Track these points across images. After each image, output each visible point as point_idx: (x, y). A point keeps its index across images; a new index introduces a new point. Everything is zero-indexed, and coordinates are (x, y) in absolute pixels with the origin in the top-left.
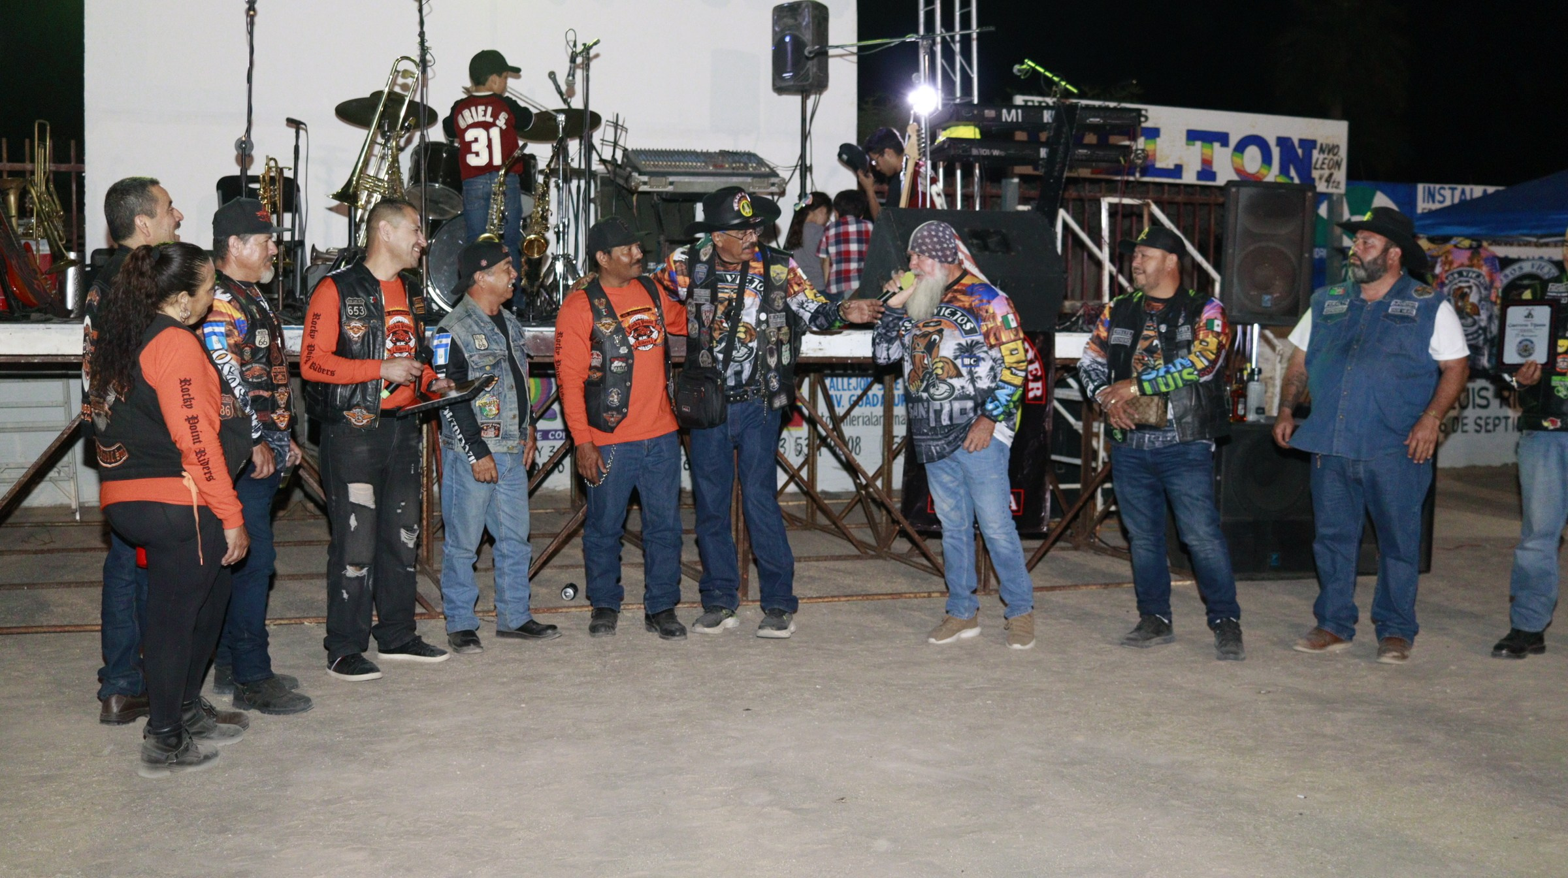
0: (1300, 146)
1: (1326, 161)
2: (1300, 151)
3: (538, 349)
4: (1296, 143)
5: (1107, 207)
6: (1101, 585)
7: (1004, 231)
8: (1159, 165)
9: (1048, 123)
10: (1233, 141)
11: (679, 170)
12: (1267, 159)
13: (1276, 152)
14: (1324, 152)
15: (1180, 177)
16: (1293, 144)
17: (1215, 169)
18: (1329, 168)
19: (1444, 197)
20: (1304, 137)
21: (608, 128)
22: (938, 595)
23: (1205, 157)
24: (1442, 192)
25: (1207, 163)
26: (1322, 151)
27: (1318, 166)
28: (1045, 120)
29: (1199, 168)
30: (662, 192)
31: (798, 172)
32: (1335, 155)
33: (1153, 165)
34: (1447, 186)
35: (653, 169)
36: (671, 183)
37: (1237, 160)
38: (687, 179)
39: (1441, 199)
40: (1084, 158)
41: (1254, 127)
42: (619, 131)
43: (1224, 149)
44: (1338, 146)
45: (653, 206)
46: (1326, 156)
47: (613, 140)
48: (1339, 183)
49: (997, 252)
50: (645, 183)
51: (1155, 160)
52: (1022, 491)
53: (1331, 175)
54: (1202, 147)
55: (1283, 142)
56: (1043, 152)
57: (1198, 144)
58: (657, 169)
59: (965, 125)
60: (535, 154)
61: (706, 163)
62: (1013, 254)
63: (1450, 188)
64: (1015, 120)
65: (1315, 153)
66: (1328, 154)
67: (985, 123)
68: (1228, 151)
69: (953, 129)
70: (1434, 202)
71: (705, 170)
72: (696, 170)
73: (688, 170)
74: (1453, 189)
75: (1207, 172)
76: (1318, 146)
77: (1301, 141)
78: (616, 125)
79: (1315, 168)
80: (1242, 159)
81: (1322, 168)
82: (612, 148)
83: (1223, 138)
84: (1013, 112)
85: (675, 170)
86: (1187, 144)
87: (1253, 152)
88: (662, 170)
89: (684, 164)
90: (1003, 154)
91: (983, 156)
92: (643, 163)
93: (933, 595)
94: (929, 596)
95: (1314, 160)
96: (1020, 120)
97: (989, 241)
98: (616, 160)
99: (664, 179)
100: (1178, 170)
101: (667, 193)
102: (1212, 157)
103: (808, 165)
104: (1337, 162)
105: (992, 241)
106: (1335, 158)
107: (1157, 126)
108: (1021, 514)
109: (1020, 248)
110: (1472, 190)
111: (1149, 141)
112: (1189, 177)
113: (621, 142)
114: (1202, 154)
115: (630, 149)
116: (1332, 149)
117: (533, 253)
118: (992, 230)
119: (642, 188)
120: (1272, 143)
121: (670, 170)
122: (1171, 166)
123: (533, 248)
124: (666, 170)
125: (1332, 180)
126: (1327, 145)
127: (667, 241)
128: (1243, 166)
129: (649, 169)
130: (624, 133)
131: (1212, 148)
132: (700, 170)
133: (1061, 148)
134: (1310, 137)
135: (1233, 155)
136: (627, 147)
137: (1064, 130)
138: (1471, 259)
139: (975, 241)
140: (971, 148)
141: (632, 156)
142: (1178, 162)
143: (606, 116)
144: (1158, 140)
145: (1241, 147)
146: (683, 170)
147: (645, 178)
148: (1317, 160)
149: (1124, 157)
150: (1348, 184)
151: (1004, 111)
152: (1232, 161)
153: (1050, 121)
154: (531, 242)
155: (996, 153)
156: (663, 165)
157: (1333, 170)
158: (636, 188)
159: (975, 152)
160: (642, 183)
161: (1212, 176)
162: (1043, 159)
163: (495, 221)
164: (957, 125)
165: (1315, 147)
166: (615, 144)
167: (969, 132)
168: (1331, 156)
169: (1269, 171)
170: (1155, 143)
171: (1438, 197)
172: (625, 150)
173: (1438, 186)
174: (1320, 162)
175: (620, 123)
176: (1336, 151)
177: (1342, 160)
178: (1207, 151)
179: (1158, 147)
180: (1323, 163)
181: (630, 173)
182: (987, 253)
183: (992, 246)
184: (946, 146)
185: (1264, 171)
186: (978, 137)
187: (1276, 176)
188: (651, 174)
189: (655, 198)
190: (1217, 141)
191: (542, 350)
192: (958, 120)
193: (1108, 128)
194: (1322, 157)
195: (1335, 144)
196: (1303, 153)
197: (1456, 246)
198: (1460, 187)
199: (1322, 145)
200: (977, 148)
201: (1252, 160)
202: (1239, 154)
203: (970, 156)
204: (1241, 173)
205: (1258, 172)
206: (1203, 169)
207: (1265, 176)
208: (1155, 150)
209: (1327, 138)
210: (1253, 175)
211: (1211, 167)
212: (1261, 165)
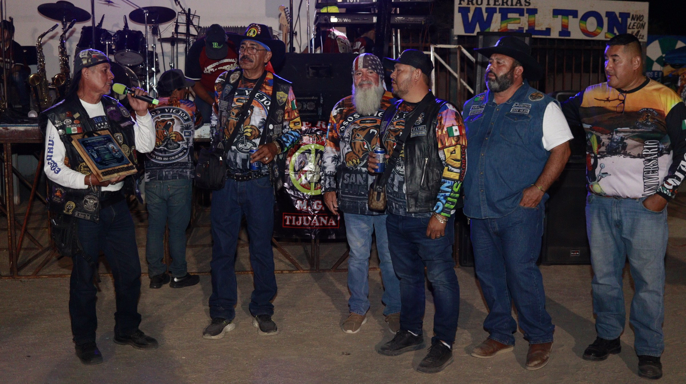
0: (620, 17)
1: (636, 24)
2: (620, 19)
4: (618, 15)
8: (537, 28)
10: (580, 15)
12: (600, 24)
13: (605, 20)
14: (634, 20)
15: (549, 35)
16: (616, 15)
17: (569, 30)
18: (637, 28)
20: (622, 11)
23: (563, 23)
25: (565, 27)
26: (633, 18)
27: (631, 27)
29: (560, 30)
32: (641, 21)
33: (534, 29)
37: (583, 25)
41: (592, 7)
43: (575, 19)
44: (643, 16)
46: (635, 21)
48: (643, 36)
51: (535, 26)
53: (638, 32)
54: (562, 18)
55: (610, 15)
56: (375, 19)
57: (560, 17)
62: (332, 77)
65: (629, 20)
66: (637, 20)
68: (577, 20)
75: (565, 31)
76: (631, 16)
77: (621, 14)
79: (629, 28)
80: (586, 24)
81: (633, 28)
83: (574, 13)
86: (553, 17)
87: (592, 20)
95: (628, 24)
100: (548, 31)
102: (568, 24)
104: (642, 24)
106: (641, 22)
107: (536, 8)
111: (531, 16)
112: (555, 35)
114: (562, 22)
116: (640, 18)
120: (603, 15)
122: (544, 29)
125: (639, 34)
126: (636, 15)
128: (586, 28)
130: (196, 18)
131: (568, 19)
134: (626, 12)
135: (580, 22)
142: (548, 27)
144: (536, 15)
145: (585, 18)
148: (630, 23)
150: (648, 36)
152: (580, 26)
155: (346, 20)
157: (639, 29)
161: (569, 34)
162: (375, 23)
165: (629, 17)
168: (638, 21)
169: (602, 30)
170: (535, 17)
174: (632, 25)
176: (642, 18)
177: (645, 23)
178: (565, 20)
179: (536, 19)
180: (634, 25)
185: (599, 31)
187: (605, 33)
190: (571, 15)
194: (633, 22)
195: (641, 15)
196: (622, 20)
199: (633, 15)
201: (591, 24)
202: (584, 22)
204: (585, 32)
205: (595, 31)
206: (562, 30)
207: (599, 33)
208: (535, 21)
209: (636, 12)
210: (592, 32)
211: (568, 29)
212: (597, 28)
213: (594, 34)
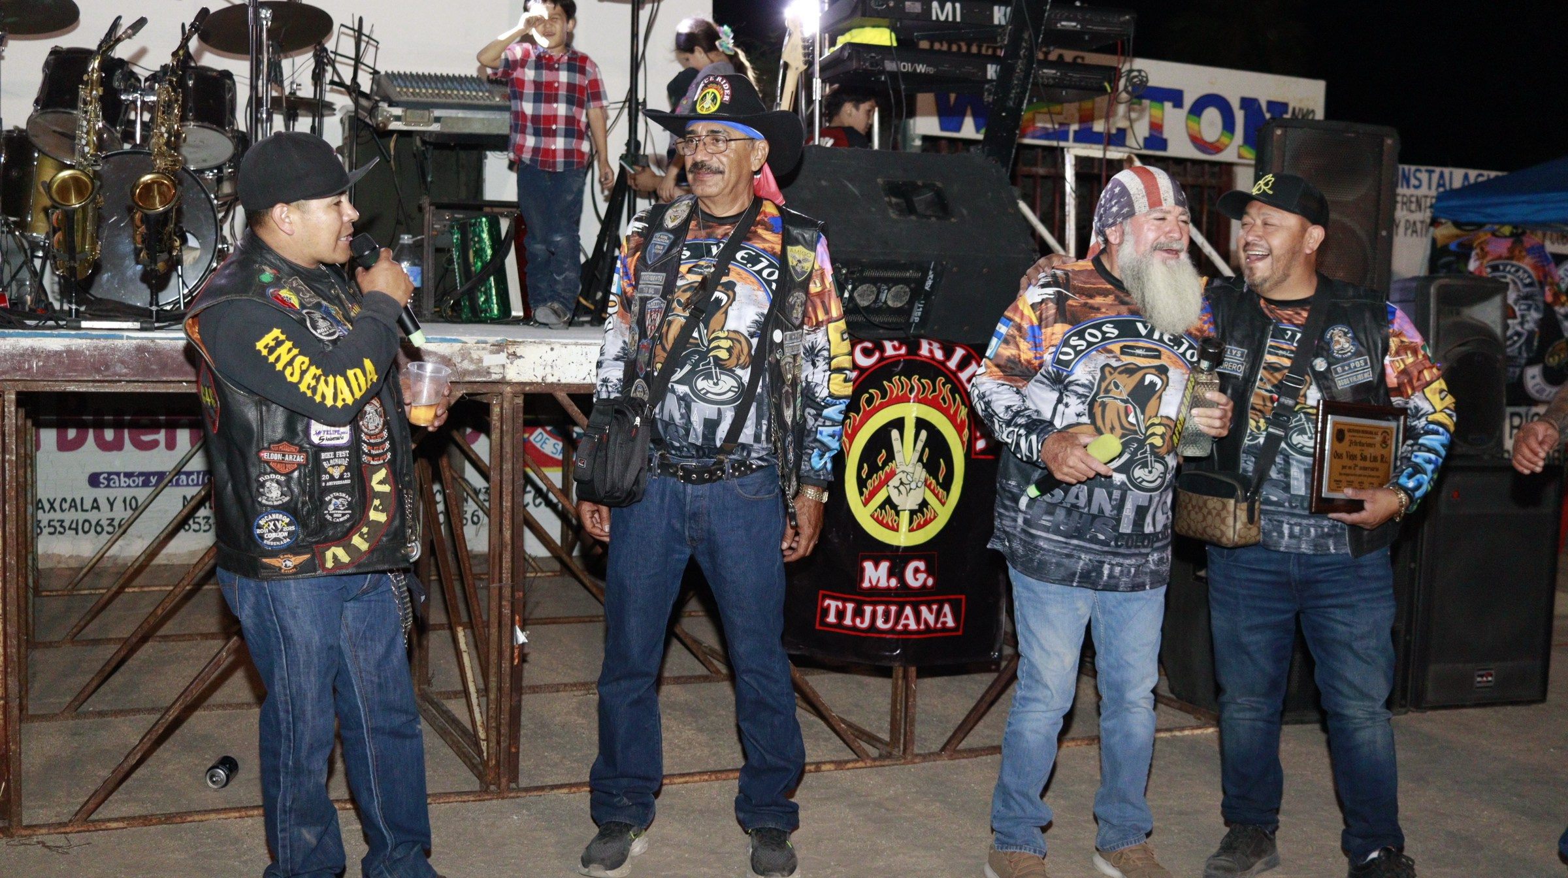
0: (1268, 111)
2: (1268, 116)
3: (146, 370)
4: (1264, 106)
5: (1073, 162)
6: (1083, 739)
7: (939, 184)
8: (1097, 128)
9: (1000, 26)
10: (1189, 101)
11: (450, 101)
12: (1229, 125)
13: (1239, 116)
15: (1123, 145)
16: (1260, 106)
17: (1165, 135)
19: (1419, 180)
20: (1273, 98)
21: (342, 37)
22: (831, 767)
23: (1156, 121)
24: (1418, 175)
25: (1156, 127)
26: (1294, 116)
28: (996, 22)
29: (1147, 134)
30: (424, 132)
31: (626, 111)
33: (1090, 128)
34: (1423, 168)
35: (412, 99)
36: (437, 120)
37: (1193, 125)
38: (460, 114)
39: (1417, 183)
40: (1051, 81)
41: (1213, 84)
42: (363, 45)
43: (1177, 111)
44: (1313, 111)
45: (415, 155)
47: (353, 56)
49: (928, 217)
50: (398, 118)
51: (1092, 122)
52: (963, 597)
54: (1150, 107)
55: (1248, 104)
56: (991, 71)
57: (1146, 104)
58: (418, 99)
59: (874, 26)
60: (231, 70)
61: (490, 92)
62: (953, 220)
63: (1427, 171)
64: (950, 19)
67: (906, 22)
68: (1182, 113)
69: (855, 32)
70: (1408, 186)
71: (488, 102)
72: (475, 102)
73: (462, 101)
74: (1430, 172)
75: (1156, 139)
76: (1290, 110)
77: (1271, 104)
78: (359, 34)
80: (1199, 123)
82: (352, 69)
83: (1176, 97)
84: (949, 6)
85: (443, 100)
86: (1133, 103)
87: (1212, 115)
88: (424, 99)
89: (457, 94)
90: (931, 70)
91: (903, 73)
92: (396, 91)
93: (824, 767)
94: (818, 770)
96: (958, 19)
97: (916, 199)
98: (359, 86)
99: (426, 112)
101: (431, 133)
102: (1162, 120)
103: (641, 100)
105: (922, 200)
108: (960, 633)
109: (965, 212)
110: (1451, 174)
111: (1085, 98)
112: (1135, 145)
113: (368, 59)
114: (1151, 116)
115: (383, 73)
116: (1307, 115)
117: (154, 204)
118: (920, 183)
119: (394, 126)
120: (1235, 104)
121: (437, 100)
122: (1113, 131)
123: (154, 197)
124: (430, 100)
126: (1301, 110)
127: (431, 204)
128: (1200, 132)
129: (404, 98)
130: (372, 50)
131: (1163, 109)
132: (482, 102)
133: (1020, 65)
134: (1280, 99)
135: (1187, 118)
136: (377, 68)
137: (1026, 36)
138: (1511, 250)
139: (894, 200)
140: (883, 60)
141: (383, 81)
142: (1121, 125)
143: (340, 16)
145: (1197, 109)
146: (456, 101)
147: (397, 111)
149: (1110, 83)
151: (935, 5)
152: (1187, 127)
153: (1003, 23)
154: (148, 187)
155: (921, 68)
156: (426, 93)
158: (385, 126)
159: (890, 66)
160: (395, 119)
161: (1163, 144)
162: (992, 81)
163: (87, 149)
164: (863, 27)
165: (1286, 112)
166: (358, 61)
167: (881, 36)
169: (1231, 139)
170: (1093, 101)
171: (1413, 181)
172: (375, 73)
173: (1413, 168)
175: (366, 30)
176: (1311, 117)
178: (1157, 113)
179: (1097, 106)
181: (375, 106)
182: (913, 218)
183: (920, 208)
184: (846, 54)
185: (1225, 140)
186: (895, 44)
187: (1239, 147)
188: (407, 105)
189: (418, 142)
190: (1168, 100)
191: (153, 371)
192: (864, 15)
193: (1087, 37)
195: (1311, 108)
196: (1272, 118)
197: (1494, 234)
198: (1438, 170)
199: (1294, 109)
200: (892, 60)
201: (1211, 124)
202: (1195, 118)
203: (883, 72)
204: (1197, 141)
205: (1218, 141)
206: (1151, 135)
207: (1226, 146)
208: (1093, 109)
209: (1301, 100)
210: (1211, 144)
211: (1161, 132)
212: (1222, 134)
213: (1216, 148)
